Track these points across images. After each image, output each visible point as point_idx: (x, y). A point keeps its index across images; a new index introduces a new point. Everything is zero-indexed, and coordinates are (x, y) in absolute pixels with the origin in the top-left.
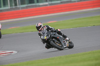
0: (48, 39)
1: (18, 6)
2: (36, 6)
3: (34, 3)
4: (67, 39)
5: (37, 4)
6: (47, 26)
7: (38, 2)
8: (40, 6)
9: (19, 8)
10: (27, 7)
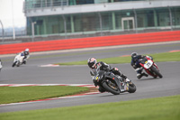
0: (101, 81)
1: (134, 29)
2: (156, 30)
3: (153, 26)
4: (127, 80)
5: (158, 28)
6: (101, 63)
7: (159, 25)
8: (161, 30)
9: (135, 32)
10: (145, 31)
